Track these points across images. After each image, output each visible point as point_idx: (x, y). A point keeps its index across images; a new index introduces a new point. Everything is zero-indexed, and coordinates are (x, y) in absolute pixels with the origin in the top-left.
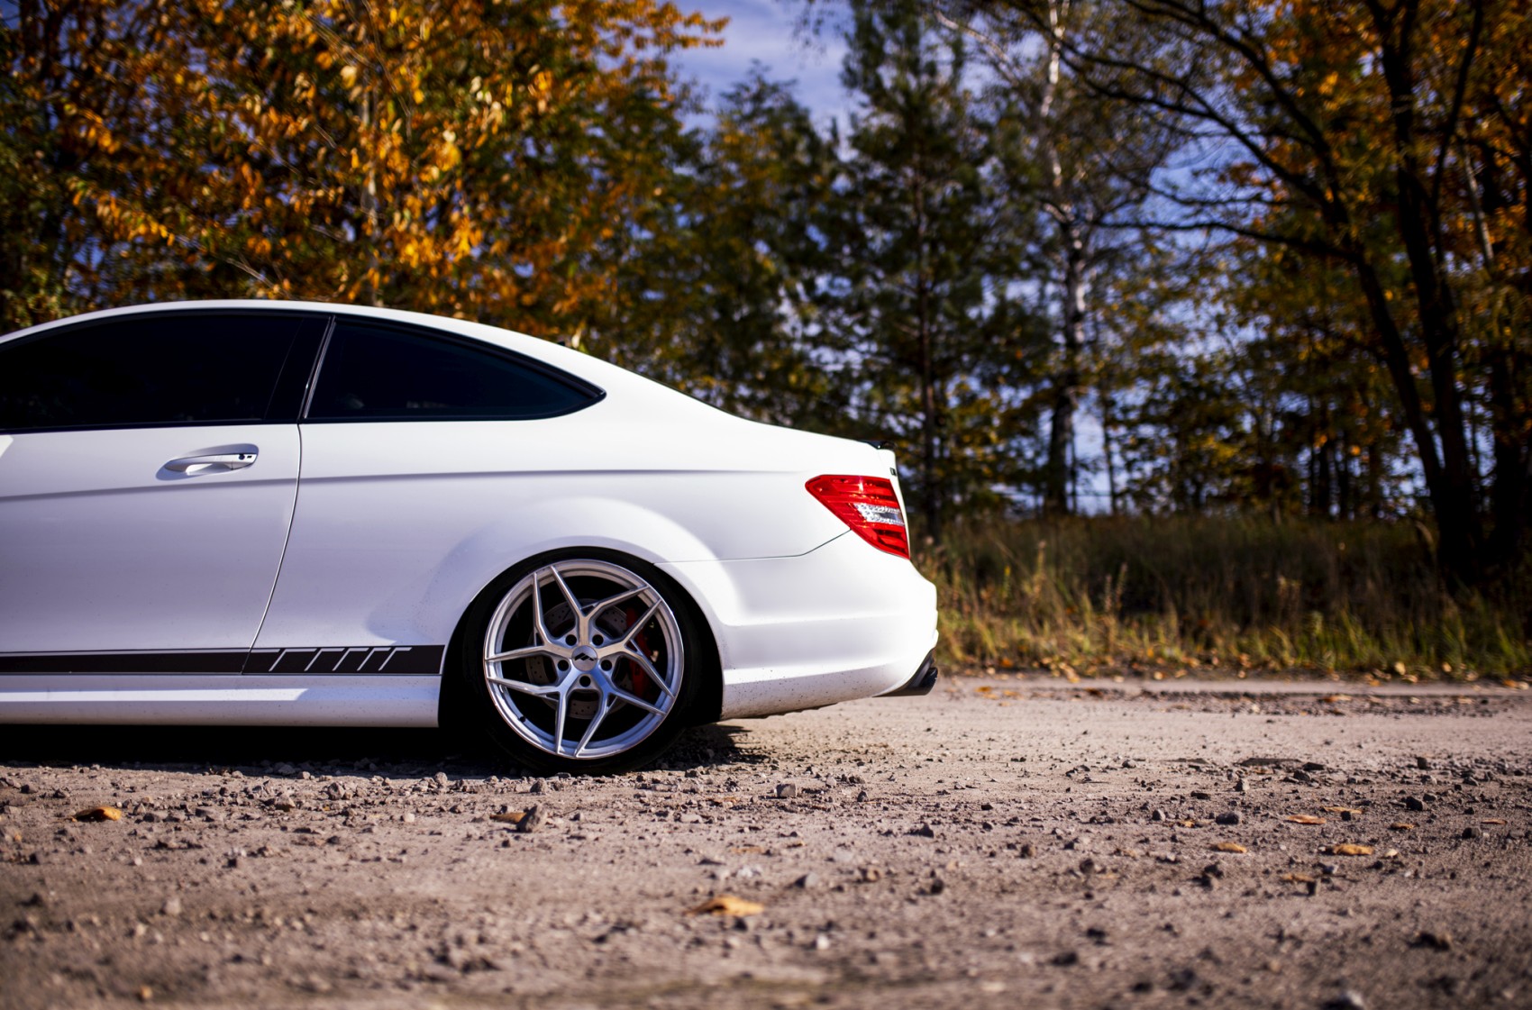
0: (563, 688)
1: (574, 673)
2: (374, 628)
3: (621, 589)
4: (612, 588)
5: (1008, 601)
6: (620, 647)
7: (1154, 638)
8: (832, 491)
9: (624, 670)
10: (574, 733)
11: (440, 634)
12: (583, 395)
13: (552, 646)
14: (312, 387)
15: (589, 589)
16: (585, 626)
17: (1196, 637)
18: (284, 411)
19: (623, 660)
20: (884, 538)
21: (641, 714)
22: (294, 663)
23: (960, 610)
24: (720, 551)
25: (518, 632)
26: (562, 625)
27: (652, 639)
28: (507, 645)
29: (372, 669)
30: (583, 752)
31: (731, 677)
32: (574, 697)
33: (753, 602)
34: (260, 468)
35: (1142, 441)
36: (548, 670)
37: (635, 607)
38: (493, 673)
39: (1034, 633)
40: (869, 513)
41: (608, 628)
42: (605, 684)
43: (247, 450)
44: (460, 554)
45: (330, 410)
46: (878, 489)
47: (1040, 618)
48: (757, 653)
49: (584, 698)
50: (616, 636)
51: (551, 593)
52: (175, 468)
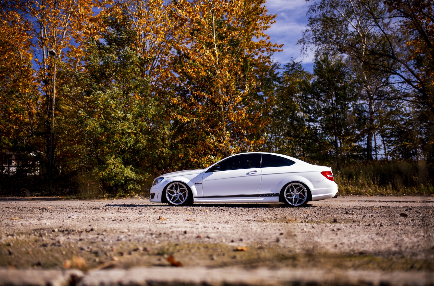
0: (293, 198)
1: (294, 196)
2: (271, 191)
3: (299, 186)
4: (298, 186)
5: (355, 183)
6: (300, 193)
7: (386, 190)
8: (324, 173)
9: (300, 195)
10: (295, 203)
11: (279, 191)
12: (292, 163)
13: (292, 193)
14: (261, 162)
15: (296, 186)
16: (295, 190)
17: (396, 189)
18: (258, 166)
19: (300, 194)
20: (330, 179)
21: (302, 200)
22: (262, 195)
23: (345, 185)
24: (311, 181)
25: (288, 191)
26: (293, 190)
27: (303, 192)
28: (286, 193)
29: (271, 196)
30: (296, 205)
31: (313, 196)
32: (294, 199)
33: (315, 187)
34: (257, 173)
35: (392, 141)
36: (291, 196)
37: (301, 188)
38: (285, 196)
39: (361, 189)
40: (328, 176)
41: (298, 191)
42: (298, 197)
43: (255, 171)
44: (281, 183)
45: (264, 166)
46: (329, 173)
47: (362, 186)
48: (315, 194)
49: (296, 199)
50: (299, 192)
51: (291, 186)
52: (248, 174)
